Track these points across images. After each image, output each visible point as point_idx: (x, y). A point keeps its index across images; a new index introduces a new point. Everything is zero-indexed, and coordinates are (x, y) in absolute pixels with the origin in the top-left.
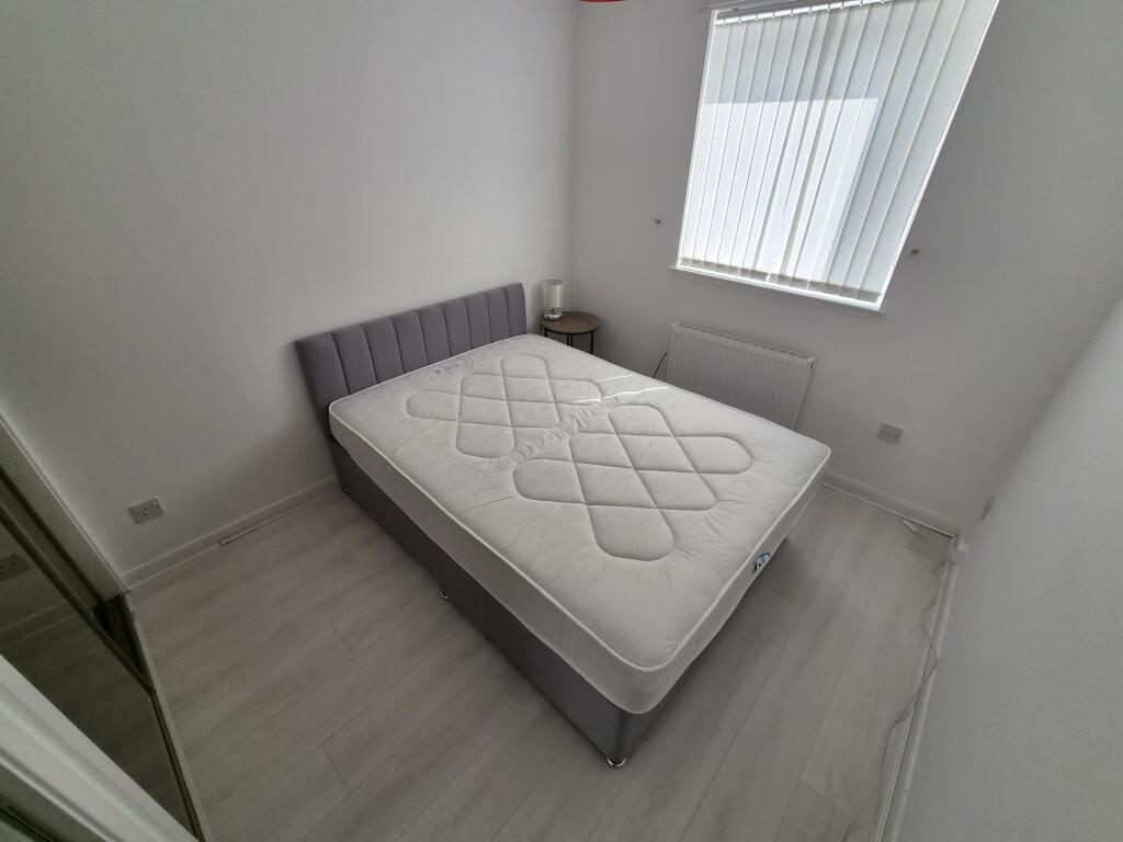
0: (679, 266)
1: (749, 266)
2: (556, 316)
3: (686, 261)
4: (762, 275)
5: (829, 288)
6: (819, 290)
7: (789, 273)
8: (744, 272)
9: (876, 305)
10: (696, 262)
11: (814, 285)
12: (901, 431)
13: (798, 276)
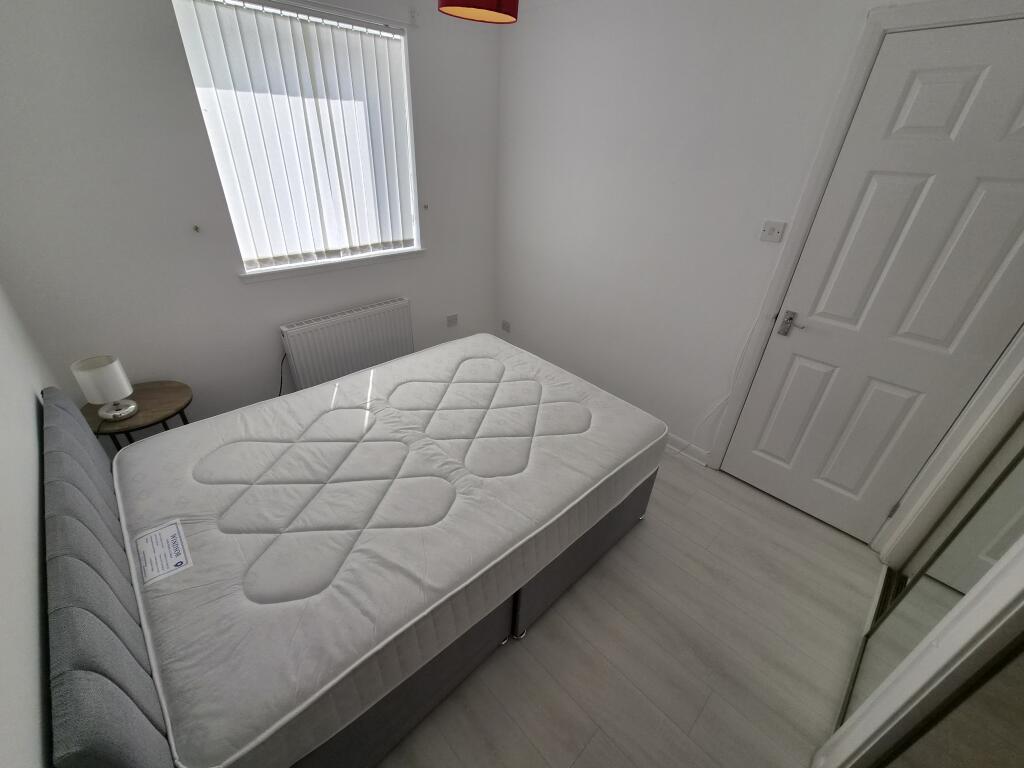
0: (249, 271)
1: (322, 248)
2: (132, 407)
3: (251, 263)
4: (336, 253)
5: (385, 245)
6: (379, 249)
7: (356, 244)
8: (320, 254)
9: (416, 246)
10: (264, 261)
11: (375, 246)
12: (456, 316)
13: (362, 244)
